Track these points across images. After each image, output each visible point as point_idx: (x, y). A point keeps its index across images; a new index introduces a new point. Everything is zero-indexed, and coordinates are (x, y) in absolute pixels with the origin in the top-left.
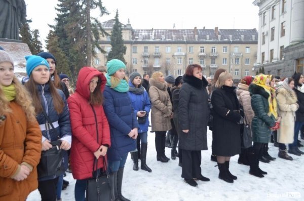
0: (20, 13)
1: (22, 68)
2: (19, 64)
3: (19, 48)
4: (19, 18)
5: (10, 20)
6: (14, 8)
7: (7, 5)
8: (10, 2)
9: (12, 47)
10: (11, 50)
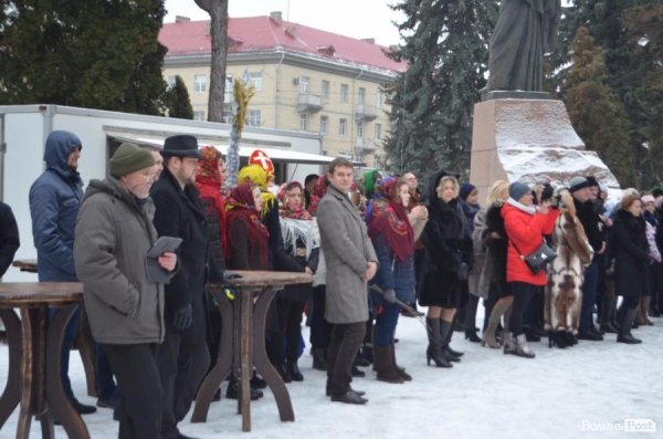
0: (547, 26)
1: (553, 160)
2: (546, 152)
3: (546, 113)
4: (546, 36)
5: (528, 45)
6: (540, 17)
7: (525, 11)
8: (532, 3)
9: (532, 110)
10: (529, 118)
